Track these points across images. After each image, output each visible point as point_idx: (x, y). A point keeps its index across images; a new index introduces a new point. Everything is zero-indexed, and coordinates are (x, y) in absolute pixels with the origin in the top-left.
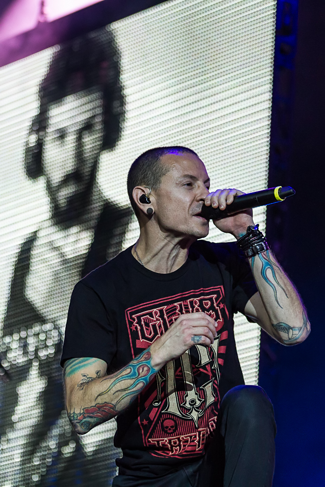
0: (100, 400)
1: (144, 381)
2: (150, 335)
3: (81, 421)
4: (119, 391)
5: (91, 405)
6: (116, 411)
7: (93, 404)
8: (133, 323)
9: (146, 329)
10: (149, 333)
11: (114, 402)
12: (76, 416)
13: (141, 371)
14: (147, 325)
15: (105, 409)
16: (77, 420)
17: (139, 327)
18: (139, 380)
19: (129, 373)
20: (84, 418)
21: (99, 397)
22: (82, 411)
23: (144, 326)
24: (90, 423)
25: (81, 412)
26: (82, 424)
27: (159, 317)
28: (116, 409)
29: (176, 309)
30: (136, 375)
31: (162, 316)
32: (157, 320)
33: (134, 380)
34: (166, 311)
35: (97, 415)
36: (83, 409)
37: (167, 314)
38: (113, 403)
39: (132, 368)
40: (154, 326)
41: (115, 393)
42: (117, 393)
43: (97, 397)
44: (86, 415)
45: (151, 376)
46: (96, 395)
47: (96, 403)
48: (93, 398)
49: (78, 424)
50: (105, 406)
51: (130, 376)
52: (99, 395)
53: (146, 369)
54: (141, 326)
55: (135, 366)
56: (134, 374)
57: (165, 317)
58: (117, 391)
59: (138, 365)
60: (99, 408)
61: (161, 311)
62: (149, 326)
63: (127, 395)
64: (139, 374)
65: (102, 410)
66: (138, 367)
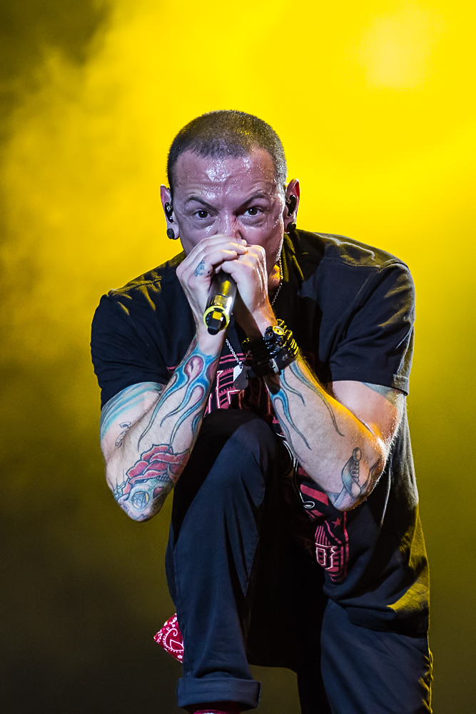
0: (146, 445)
1: (200, 384)
3: (129, 494)
4: (168, 416)
5: (135, 461)
6: (176, 454)
7: (139, 458)
11: (166, 440)
12: (120, 490)
15: (157, 457)
16: (123, 495)
18: (192, 385)
20: (132, 488)
21: (142, 441)
22: (126, 477)
24: (144, 493)
25: (126, 479)
26: (133, 500)
28: (175, 452)
30: (184, 378)
33: (184, 390)
35: (149, 474)
36: (126, 474)
39: (177, 373)
41: (162, 422)
42: (165, 422)
43: (139, 441)
44: (133, 481)
45: (208, 369)
47: (140, 454)
48: (134, 447)
49: (127, 502)
50: (155, 451)
51: (177, 386)
52: (140, 438)
53: (195, 360)
55: (181, 367)
58: (165, 419)
60: (148, 459)
63: (182, 418)
64: (189, 377)
65: (154, 462)
66: (184, 366)
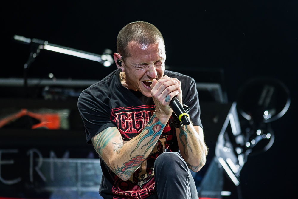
0: (134, 155)
1: (159, 135)
2: (124, 127)
3: (124, 172)
4: (144, 145)
5: (128, 160)
7: (130, 159)
8: (115, 118)
9: (123, 123)
10: (123, 126)
12: (120, 170)
13: (155, 129)
14: (124, 120)
15: (138, 159)
16: (121, 172)
17: (118, 121)
18: (156, 135)
19: (148, 133)
20: (126, 170)
21: (132, 153)
23: (122, 121)
24: (131, 172)
25: (123, 166)
26: (125, 174)
27: (131, 118)
29: (141, 115)
30: (152, 133)
31: (133, 117)
32: (129, 119)
33: (152, 136)
34: (135, 115)
35: (134, 165)
36: (124, 164)
37: (136, 117)
38: (142, 154)
39: (148, 129)
40: (127, 122)
41: (142, 148)
42: (143, 148)
43: (131, 154)
44: (126, 167)
46: (130, 153)
47: (131, 158)
48: (129, 155)
49: (123, 174)
50: (138, 158)
51: (149, 134)
52: (132, 152)
53: (158, 127)
54: (120, 120)
55: (150, 127)
56: (151, 132)
57: (135, 118)
58: (143, 146)
59: (152, 126)
60: (134, 160)
61: (133, 114)
62: (124, 122)
63: (150, 146)
64: (155, 132)
65: (136, 161)
66: (152, 127)
